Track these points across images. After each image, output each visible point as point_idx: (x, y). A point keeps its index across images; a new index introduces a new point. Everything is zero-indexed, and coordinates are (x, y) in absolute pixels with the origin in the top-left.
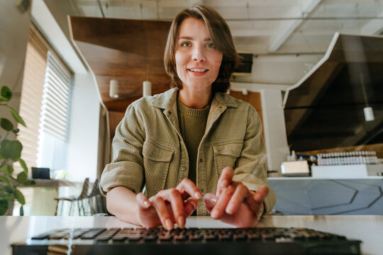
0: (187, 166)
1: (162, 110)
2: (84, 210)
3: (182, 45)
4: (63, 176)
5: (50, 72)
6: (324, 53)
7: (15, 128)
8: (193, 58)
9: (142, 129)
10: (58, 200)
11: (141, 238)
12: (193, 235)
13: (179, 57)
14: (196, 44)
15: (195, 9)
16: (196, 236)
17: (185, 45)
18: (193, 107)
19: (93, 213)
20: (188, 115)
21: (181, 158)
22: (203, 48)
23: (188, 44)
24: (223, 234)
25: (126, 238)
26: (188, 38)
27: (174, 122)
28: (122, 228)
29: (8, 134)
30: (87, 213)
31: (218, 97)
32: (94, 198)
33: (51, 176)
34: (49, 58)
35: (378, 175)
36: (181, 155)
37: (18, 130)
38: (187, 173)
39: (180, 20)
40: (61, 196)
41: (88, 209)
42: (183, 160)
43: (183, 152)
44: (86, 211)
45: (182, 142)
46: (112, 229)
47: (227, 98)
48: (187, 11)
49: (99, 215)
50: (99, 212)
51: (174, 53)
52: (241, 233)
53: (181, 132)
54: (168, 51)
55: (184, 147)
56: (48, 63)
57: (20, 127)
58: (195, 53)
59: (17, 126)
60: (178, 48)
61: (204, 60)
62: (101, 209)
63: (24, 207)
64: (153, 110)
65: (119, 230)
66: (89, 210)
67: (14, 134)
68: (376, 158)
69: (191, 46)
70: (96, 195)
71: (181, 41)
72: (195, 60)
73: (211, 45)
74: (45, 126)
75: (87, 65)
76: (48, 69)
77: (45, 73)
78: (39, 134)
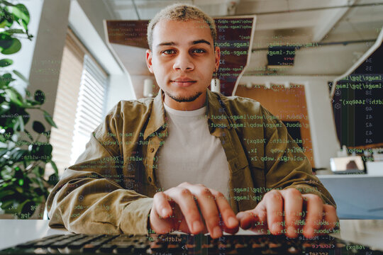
5: (86, 75)
6: (375, 41)
7: (46, 130)
29: (39, 136)
34: (85, 61)
37: (51, 132)
56: (85, 67)
57: (52, 129)
67: (46, 136)
74: (80, 127)
75: (123, 66)
76: (85, 72)
77: (81, 76)
78: (74, 135)
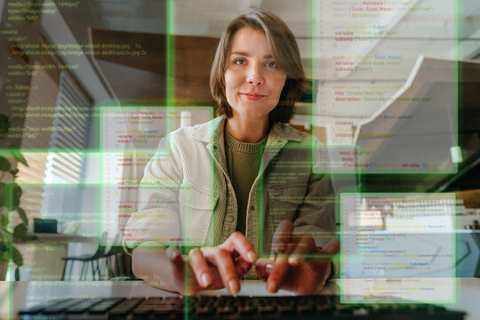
0: (235, 215)
1: (205, 144)
2: (99, 272)
3: (235, 62)
4: (74, 230)
5: (62, 99)
6: (405, 81)
7: (13, 168)
8: (248, 80)
9: (180, 168)
10: (66, 259)
11: (173, 311)
12: (243, 306)
13: (229, 78)
14: (253, 62)
15: (254, 17)
16: (247, 308)
17: (238, 63)
18: (245, 140)
19: (112, 275)
20: (238, 150)
21: (227, 205)
22: (262, 67)
23: (243, 61)
24: (282, 305)
25: (151, 312)
26: (242, 54)
27: (220, 159)
28: (147, 297)
29: (3, 175)
30: (104, 275)
31: (277, 128)
32: (113, 257)
33: (59, 230)
34: (62, 81)
35: (465, 228)
36: (227, 202)
37: (17, 171)
38: (234, 224)
39: (234, 29)
40: (70, 254)
41: (105, 272)
42: (230, 207)
43: (230, 198)
44: (102, 273)
45: (230, 185)
46: (133, 299)
47: (288, 131)
48: (243, 18)
49: (117, 278)
50: (119, 275)
51: (224, 71)
52: (306, 303)
53: (228, 172)
54: (217, 69)
55: (232, 191)
56: (61, 87)
57: (20, 166)
58: (251, 73)
59: (16, 165)
60: (228, 66)
61: (262, 83)
62: (121, 271)
63: (21, 269)
64: (194, 144)
65: (143, 300)
66: (107, 273)
67: (12, 176)
68: (463, 207)
69: (247, 64)
70: (115, 254)
71: (233, 57)
72: (251, 82)
73: (271, 64)
74: (54, 166)
75: (111, 90)
76: (60, 94)
77: (56, 100)
78: (45, 176)
